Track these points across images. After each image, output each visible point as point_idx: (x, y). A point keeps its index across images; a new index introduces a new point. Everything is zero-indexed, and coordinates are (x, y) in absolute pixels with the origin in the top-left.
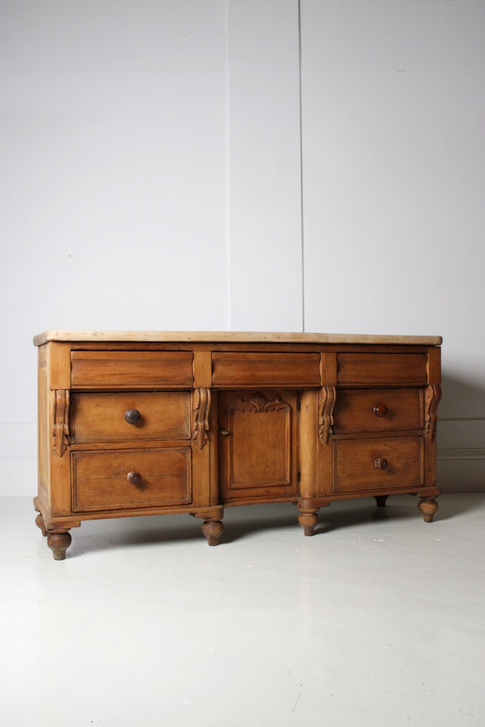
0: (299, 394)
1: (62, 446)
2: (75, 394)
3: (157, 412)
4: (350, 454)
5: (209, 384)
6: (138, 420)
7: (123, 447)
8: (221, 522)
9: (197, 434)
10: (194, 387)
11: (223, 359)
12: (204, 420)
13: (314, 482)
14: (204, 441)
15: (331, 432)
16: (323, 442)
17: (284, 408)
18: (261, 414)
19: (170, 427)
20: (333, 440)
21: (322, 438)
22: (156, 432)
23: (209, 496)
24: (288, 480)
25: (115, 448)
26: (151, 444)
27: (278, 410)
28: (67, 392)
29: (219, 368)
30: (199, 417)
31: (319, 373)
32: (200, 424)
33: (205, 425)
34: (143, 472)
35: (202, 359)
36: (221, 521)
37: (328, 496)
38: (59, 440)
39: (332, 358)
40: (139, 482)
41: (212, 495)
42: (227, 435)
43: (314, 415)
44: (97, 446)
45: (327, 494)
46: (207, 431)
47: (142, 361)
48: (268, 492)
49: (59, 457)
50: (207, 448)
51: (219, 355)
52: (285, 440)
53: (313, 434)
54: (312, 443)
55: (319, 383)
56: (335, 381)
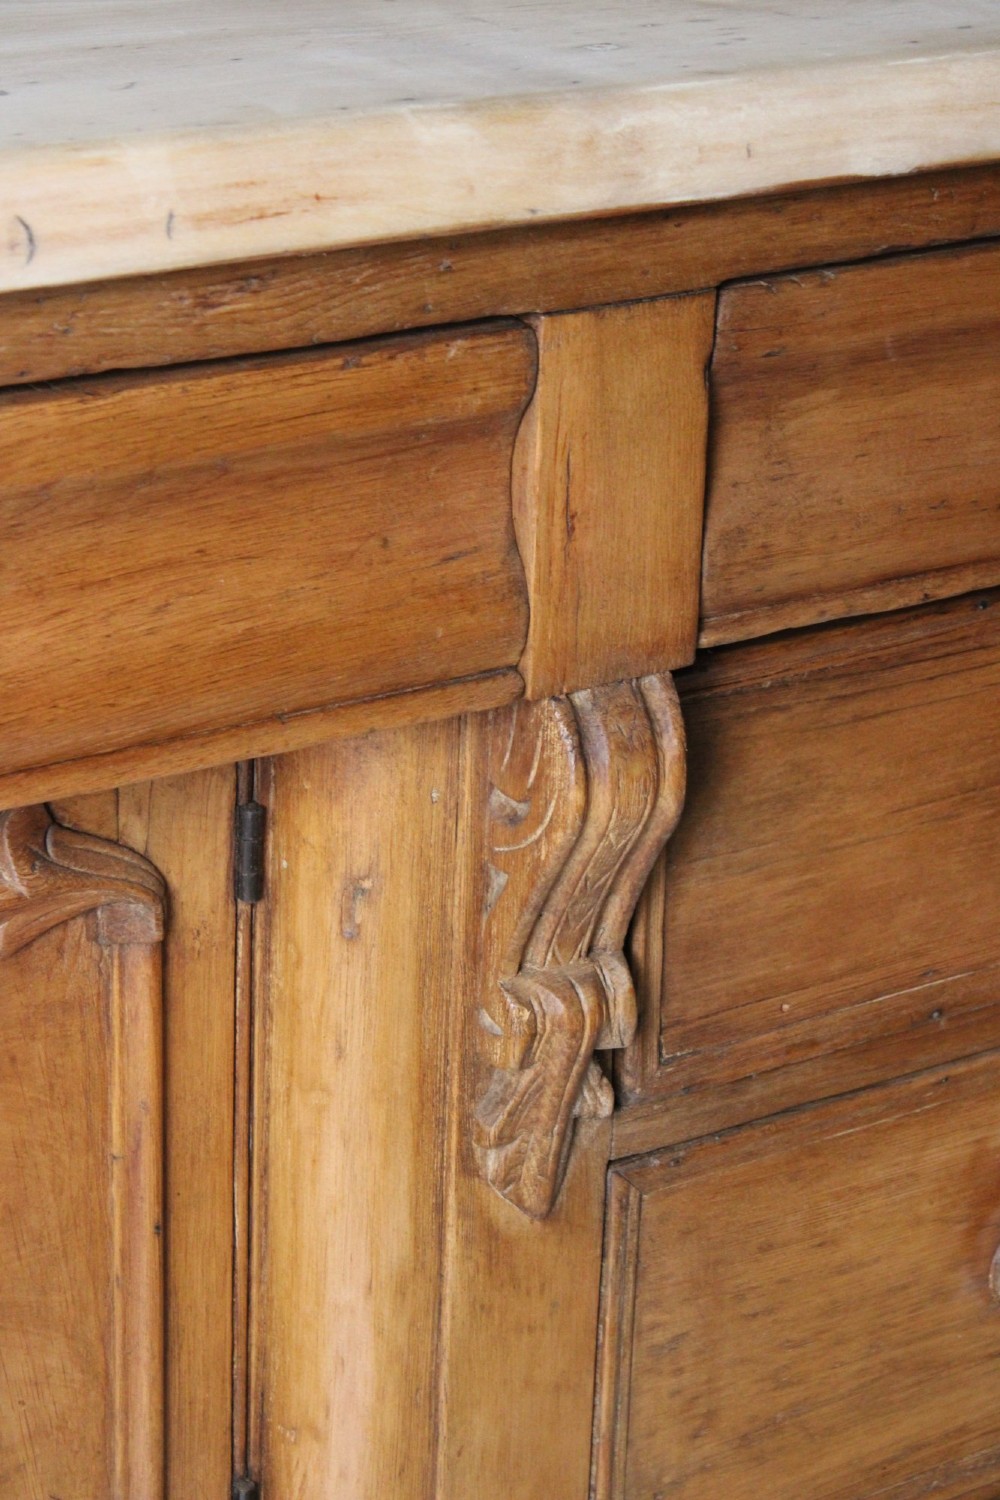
4: (766, 1248)
15: (597, 1102)
16: (513, 1214)
20: (610, 1170)
21: (509, 1178)
31: (514, 544)
43: (429, 965)
52: (107, 1228)
53: (418, 1150)
54: (397, 1241)
55: (512, 659)
56: (671, 615)
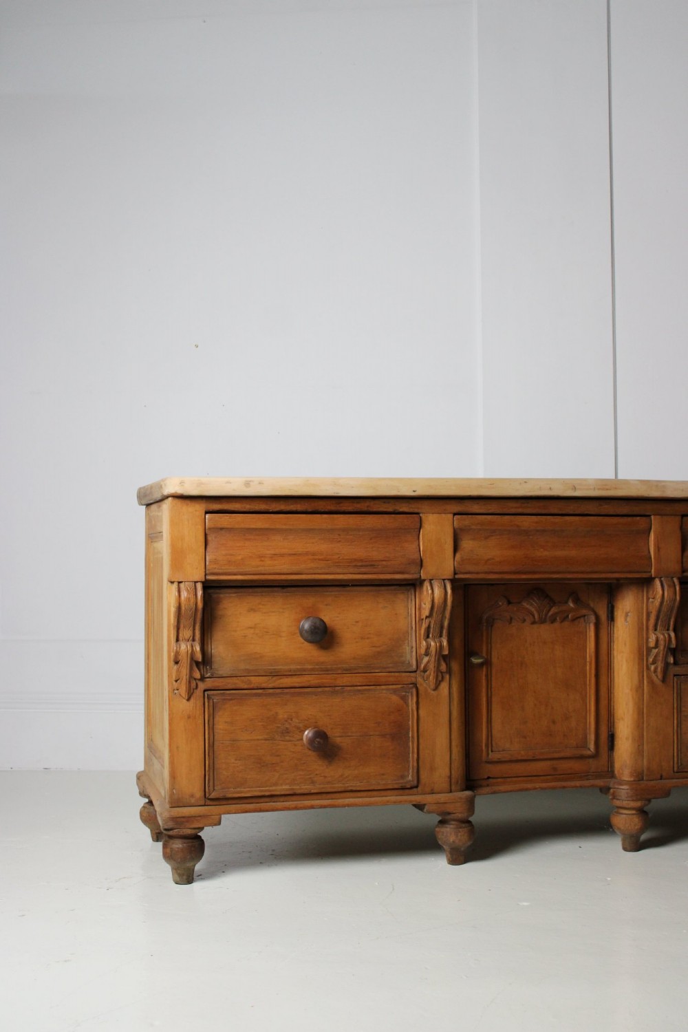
0: (611, 591)
1: (190, 682)
2: (212, 589)
3: (357, 622)
5: (448, 571)
6: (323, 636)
7: (297, 685)
8: (469, 822)
9: (428, 662)
10: (423, 578)
11: (473, 527)
12: (441, 636)
13: (639, 752)
14: (440, 674)
15: (671, 660)
16: (657, 679)
17: (584, 616)
18: (542, 625)
19: (378, 649)
20: (675, 675)
21: (655, 671)
22: (354, 658)
23: (449, 774)
24: (592, 747)
25: (281, 686)
26: (345, 679)
27: (573, 620)
28: (199, 586)
29: (467, 544)
30: (432, 630)
31: (649, 552)
32: (433, 644)
33: (441, 647)
34: (332, 729)
35: (436, 527)
36: (470, 819)
37: (665, 779)
38: (185, 672)
39: (673, 525)
40: (324, 746)
41: (453, 772)
42: (482, 665)
43: (640, 629)
44: (250, 682)
45: (664, 774)
46: (444, 657)
47: (331, 531)
48: (555, 769)
49: (185, 701)
50: (444, 686)
51: (467, 521)
52: (586, 675)
53: (639, 664)
54: (636, 681)
55: (649, 570)
56: (677, 568)
